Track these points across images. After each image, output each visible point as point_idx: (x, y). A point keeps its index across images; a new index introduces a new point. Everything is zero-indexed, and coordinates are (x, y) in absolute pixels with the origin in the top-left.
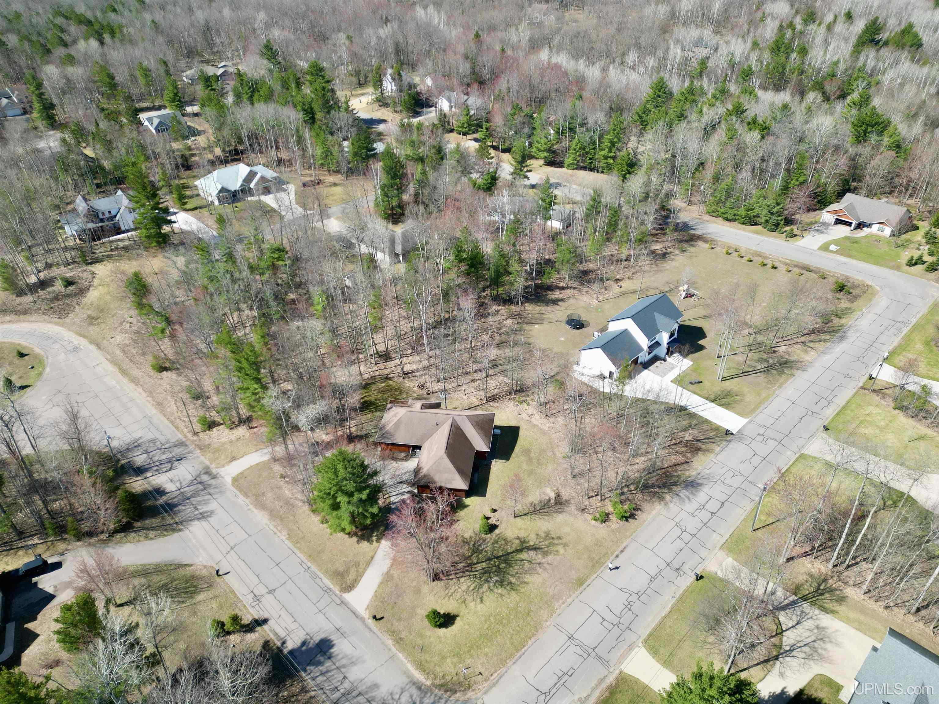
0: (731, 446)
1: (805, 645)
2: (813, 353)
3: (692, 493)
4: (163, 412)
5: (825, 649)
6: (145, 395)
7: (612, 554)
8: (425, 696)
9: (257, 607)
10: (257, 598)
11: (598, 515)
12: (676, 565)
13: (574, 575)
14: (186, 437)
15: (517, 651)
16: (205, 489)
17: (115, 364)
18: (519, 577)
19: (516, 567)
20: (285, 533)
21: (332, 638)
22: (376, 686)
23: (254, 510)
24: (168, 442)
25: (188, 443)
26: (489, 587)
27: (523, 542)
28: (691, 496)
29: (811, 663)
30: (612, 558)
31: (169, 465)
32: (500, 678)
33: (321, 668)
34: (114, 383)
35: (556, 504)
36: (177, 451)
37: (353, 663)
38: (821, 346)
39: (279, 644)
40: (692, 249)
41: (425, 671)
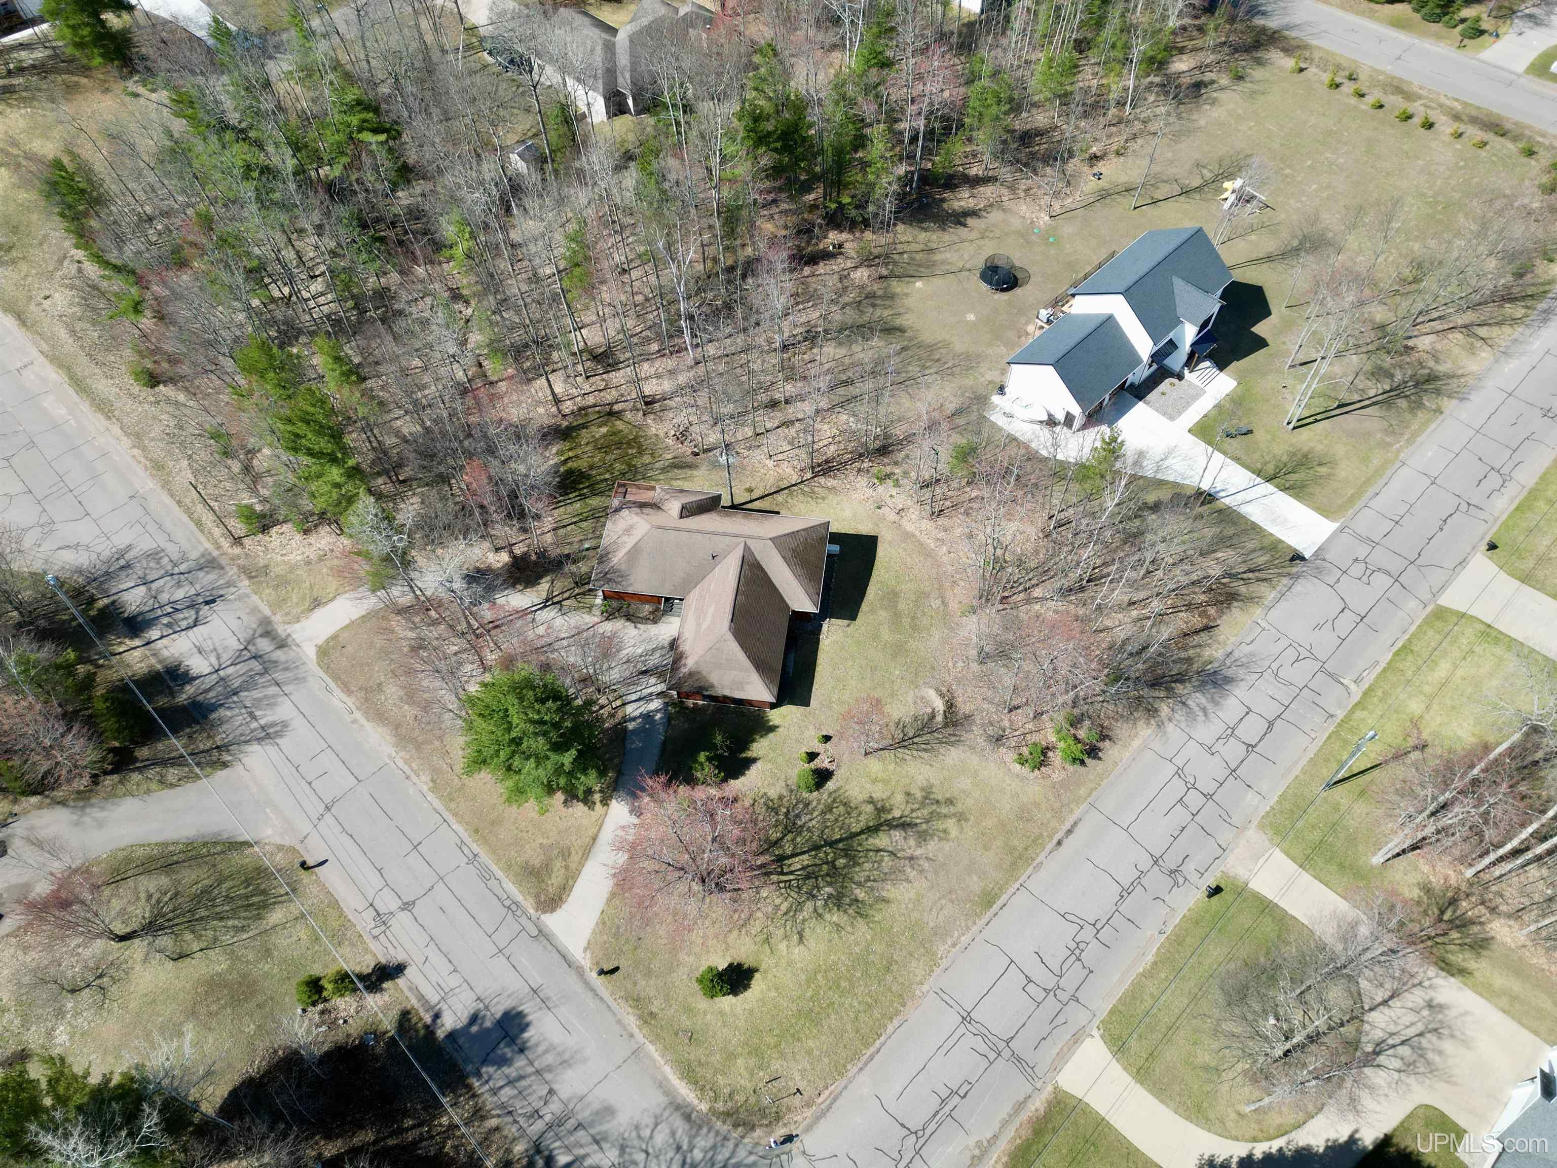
0: (1298, 588)
1: (1403, 1043)
2: (1485, 354)
3: (1213, 700)
4: (166, 484)
5: (1440, 1053)
6: (126, 442)
7: (1051, 837)
8: (697, 1135)
9: (382, 937)
10: (382, 919)
11: (1025, 751)
12: (1171, 862)
13: (975, 884)
14: (219, 547)
15: (867, 1045)
16: (266, 671)
17: (61, 366)
18: (872, 889)
19: (867, 866)
20: (425, 777)
21: (525, 1008)
22: (608, 1111)
23: (363, 721)
24: (184, 558)
25: (224, 561)
26: (815, 910)
27: (881, 810)
28: (1209, 706)
29: (1411, 1080)
30: (1049, 846)
31: (192, 613)
32: (835, 1099)
33: (506, 1070)
34: (63, 411)
35: (946, 725)
36: (206, 579)
37: (565, 1063)
38: (1503, 335)
39: (428, 1019)
40: (1258, 73)
41: (696, 1083)
